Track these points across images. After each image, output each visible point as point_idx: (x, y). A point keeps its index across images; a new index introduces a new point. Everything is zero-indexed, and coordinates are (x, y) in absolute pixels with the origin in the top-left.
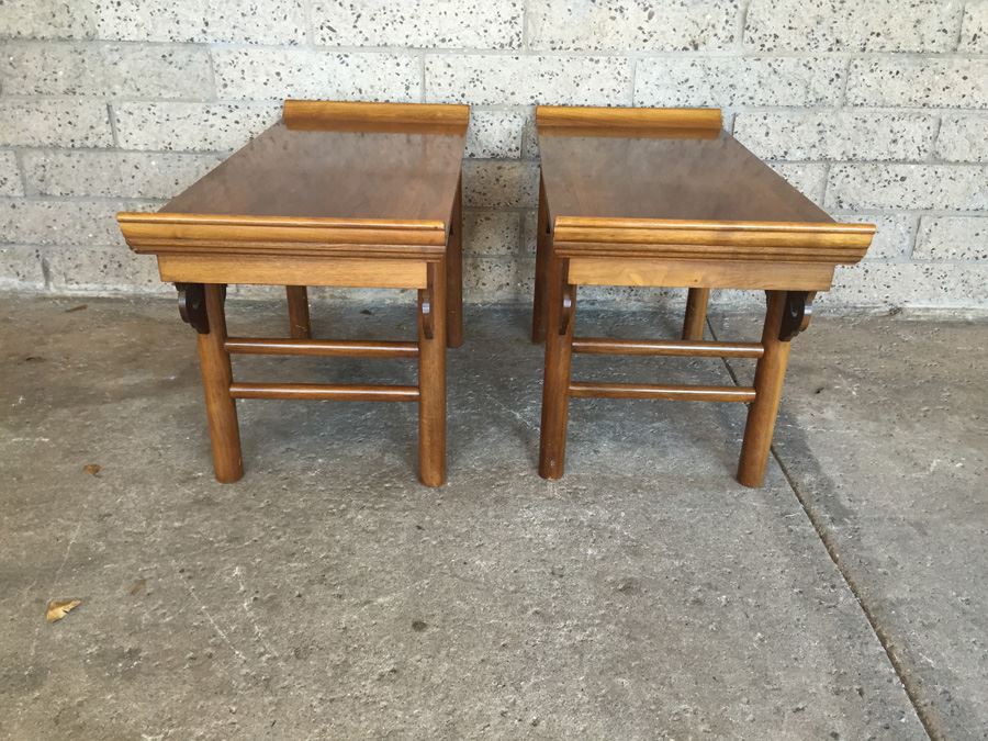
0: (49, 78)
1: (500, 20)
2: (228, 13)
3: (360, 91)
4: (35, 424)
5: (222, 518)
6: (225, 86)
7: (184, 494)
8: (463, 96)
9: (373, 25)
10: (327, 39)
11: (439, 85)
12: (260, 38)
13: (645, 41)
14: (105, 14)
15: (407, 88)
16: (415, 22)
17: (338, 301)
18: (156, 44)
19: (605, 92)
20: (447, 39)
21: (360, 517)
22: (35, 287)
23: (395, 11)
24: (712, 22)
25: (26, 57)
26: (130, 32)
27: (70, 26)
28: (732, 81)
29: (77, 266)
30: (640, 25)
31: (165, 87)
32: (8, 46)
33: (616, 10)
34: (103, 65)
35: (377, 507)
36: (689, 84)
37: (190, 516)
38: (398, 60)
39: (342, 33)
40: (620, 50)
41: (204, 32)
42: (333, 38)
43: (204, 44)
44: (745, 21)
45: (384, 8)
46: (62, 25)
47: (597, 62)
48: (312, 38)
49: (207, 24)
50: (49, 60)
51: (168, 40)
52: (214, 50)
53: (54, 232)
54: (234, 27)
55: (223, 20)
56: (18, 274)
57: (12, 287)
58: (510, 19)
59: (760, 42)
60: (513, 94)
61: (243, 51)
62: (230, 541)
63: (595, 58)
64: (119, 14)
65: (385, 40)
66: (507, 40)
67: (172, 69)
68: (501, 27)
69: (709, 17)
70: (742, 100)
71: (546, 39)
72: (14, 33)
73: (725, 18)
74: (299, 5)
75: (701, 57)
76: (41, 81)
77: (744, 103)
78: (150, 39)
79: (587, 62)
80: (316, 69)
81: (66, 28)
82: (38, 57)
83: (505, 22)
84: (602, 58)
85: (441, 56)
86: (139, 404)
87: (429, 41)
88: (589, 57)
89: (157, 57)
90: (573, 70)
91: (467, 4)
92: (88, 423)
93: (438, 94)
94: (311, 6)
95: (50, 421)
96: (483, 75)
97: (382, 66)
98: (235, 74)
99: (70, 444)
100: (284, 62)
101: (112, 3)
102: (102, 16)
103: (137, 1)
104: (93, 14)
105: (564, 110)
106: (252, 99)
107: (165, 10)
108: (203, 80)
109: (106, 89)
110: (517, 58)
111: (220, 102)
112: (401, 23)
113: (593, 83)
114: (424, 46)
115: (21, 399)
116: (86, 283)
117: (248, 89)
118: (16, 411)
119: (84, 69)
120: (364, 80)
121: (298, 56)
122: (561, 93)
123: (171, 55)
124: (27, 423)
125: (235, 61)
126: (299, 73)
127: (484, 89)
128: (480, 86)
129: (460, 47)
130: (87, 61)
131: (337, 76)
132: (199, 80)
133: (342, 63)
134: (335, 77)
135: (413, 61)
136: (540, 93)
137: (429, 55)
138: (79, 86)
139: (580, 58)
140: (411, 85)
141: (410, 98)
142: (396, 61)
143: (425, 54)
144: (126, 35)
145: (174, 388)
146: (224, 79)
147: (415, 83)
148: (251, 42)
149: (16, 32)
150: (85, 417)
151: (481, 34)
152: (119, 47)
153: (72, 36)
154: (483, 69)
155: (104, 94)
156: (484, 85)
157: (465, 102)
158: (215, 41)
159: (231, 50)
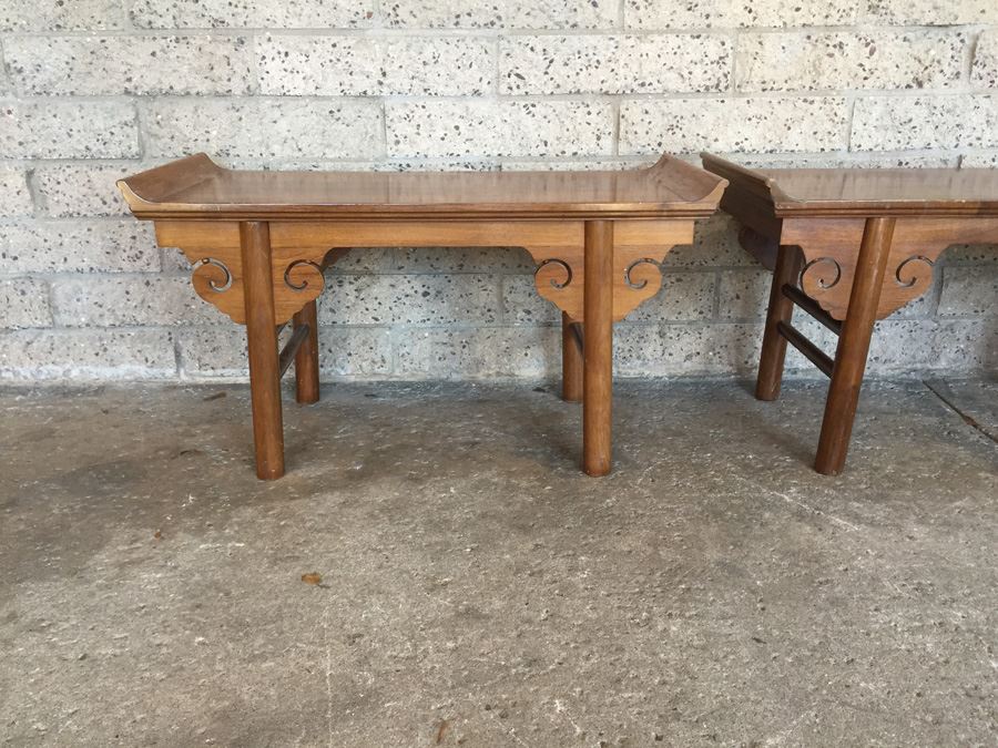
0: (200, 138)
1: (707, 60)
2: (408, 62)
3: (546, 144)
4: (220, 527)
5: (501, 633)
6: (398, 142)
7: (440, 606)
8: (660, 144)
9: (565, 71)
10: (514, 87)
11: (636, 133)
12: (441, 89)
13: (865, 78)
14: (270, 65)
15: (599, 138)
16: (612, 65)
18: (324, 98)
19: (819, 136)
21: (674, 629)
22: (163, 374)
23: (591, 54)
24: (937, 58)
25: (176, 115)
26: (297, 85)
27: (229, 80)
28: (958, 121)
29: (214, 349)
30: (859, 62)
31: (329, 146)
32: (156, 104)
33: (835, 46)
34: (261, 124)
35: (687, 614)
36: (912, 124)
37: (462, 633)
38: (590, 109)
39: (531, 80)
40: (838, 88)
41: (381, 83)
42: (521, 86)
43: (378, 97)
44: (973, 56)
45: (579, 53)
46: (220, 79)
47: (812, 102)
48: (497, 87)
49: (384, 74)
50: (203, 119)
51: (338, 93)
52: (388, 104)
53: (192, 311)
54: (413, 78)
55: (402, 70)
56: (147, 361)
57: (138, 375)
58: (717, 58)
59: (990, 79)
60: (716, 140)
61: (420, 104)
62: (529, 665)
63: (810, 99)
64: (284, 66)
65: (578, 86)
66: (714, 82)
67: (339, 125)
68: (706, 68)
69: (932, 52)
70: (968, 141)
71: (756, 80)
72: (166, 88)
73: (951, 53)
74: (486, 52)
75: (926, 95)
76: (191, 141)
77: (971, 145)
78: (318, 93)
79: (800, 103)
80: (498, 120)
81: (225, 82)
82: (190, 115)
83: (712, 63)
84: (818, 98)
85: (639, 102)
86: (333, 499)
87: (626, 86)
88: (802, 98)
89: (323, 113)
90: (784, 112)
91: (671, 45)
92: (282, 523)
93: (633, 143)
94: (499, 52)
95: (236, 522)
96: (683, 121)
97: (572, 115)
98: (410, 130)
99: (272, 549)
100: (464, 114)
101: (279, 53)
102: (266, 68)
103: (307, 51)
104: (257, 65)
105: (770, 158)
106: (426, 156)
107: (338, 60)
108: (372, 137)
109: (263, 149)
110: (723, 102)
111: (390, 161)
112: (597, 67)
113: (806, 126)
114: (621, 92)
115: (191, 498)
116: (224, 368)
117: (423, 145)
118: (191, 512)
119: (240, 128)
120: (550, 131)
121: (480, 107)
122: (769, 138)
123: (339, 111)
124: (209, 525)
125: (411, 115)
126: (480, 126)
127: (684, 136)
128: (679, 134)
129: (661, 91)
130: (244, 119)
131: (521, 128)
132: (368, 137)
133: (528, 113)
134: (519, 129)
135: (607, 109)
136: (746, 139)
137: (625, 101)
138: (234, 147)
139: (793, 99)
140: (602, 135)
141: (601, 149)
142: (587, 109)
143: (621, 101)
144: (292, 89)
145: (365, 479)
146: (396, 136)
147: (607, 132)
148: (430, 94)
149: (168, 87)
150: (277, 516)
151: (685, 76)
152: (282, 102)
153: (230, 91)
154: (684, 114)
155: (261, 155)
156: (684, 132)
157: (661, 152)
158: (391, 93)
159: (408, 103)
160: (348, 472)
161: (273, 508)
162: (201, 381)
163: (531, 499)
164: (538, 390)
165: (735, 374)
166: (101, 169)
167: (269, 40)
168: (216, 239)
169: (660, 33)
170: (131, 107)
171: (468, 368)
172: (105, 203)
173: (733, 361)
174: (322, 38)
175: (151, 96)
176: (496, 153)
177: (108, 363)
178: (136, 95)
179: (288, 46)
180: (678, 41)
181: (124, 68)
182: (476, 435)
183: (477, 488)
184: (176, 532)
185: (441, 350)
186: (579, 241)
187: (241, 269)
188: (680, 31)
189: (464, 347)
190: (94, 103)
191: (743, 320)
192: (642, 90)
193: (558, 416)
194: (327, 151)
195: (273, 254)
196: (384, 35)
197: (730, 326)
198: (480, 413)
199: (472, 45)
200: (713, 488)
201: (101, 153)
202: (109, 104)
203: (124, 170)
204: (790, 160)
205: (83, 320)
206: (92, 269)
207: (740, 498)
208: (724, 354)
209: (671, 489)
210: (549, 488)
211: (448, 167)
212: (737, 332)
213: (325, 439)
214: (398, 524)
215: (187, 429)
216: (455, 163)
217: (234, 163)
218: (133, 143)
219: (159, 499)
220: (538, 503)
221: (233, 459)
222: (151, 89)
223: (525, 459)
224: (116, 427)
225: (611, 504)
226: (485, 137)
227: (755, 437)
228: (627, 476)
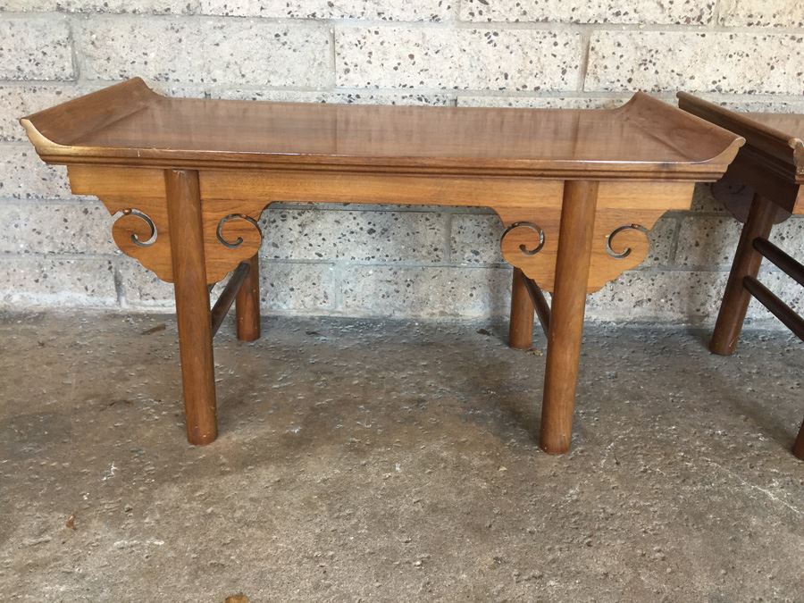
0: (137, 60)
3: (506, 76)
6: (347, 71)
8: (630, 81)
10: (476, 13)
11: (606, 67)
12: (396, 13)
15: (564, 72)
17: (448, 319)
18: (270, 20)
20: (622, 13)
22: (104, 303)
25: (111, 34)
26: (241, 5)
31: (274, 73)
32: (91, 22)
34: (202, 46)
38: (558, 39)
39: (497, 6)
41: (331, 5)
42: (484, 13)
43: (327, 21)
47: (800, 41)
48: (457, 13)
50: (140, 39)
51: (285, 15)
52: (339, 28)
56: (86, 289)
57: (78, 302)
60: (692, 78)
61: (373, 29)
63: (798, 36)
65: (546, 13)
66: (696, 13)
67: (285, 50)
71: (742, 13)
72: (100, 5)
76: (128, 63)
78: (263, 14)
79: (786, 41)
80: (456, 50)
82: (126, 36)
85: (612, 33)
86: (268, 475)
87: (600, 15)
88: (790, 35)
89: (268, 36)
92: (209, 511)
93: (602, 78)
95: (159, 507)
96: (658, 56)
97: (537, 45)
98: (361, 57)
99: (194, 551)
100: (420, 42)
105: (748, 99)
108: (320, 64)
109: (204, 74)
110: (703, 36)
111: (339, 91)
113: (790, 67)
114: (592, 21)
115: (113, 468)
116: (165, 298)
117: (376, 74)
118: (110, 490)
119: (180, 51)
120: (512, 63)
121: (438, 35)
122: (749, 76)
123: (285, 34)
124: (129, 510)
125: (363, 41)
126: (436, 56)
127: (657, 72)
128: (652, 69)
129: (636, 22)
130: (184, 40)
131: (481, 58)
132: (316, 64)
133: (489, 43)
134: (478, 60)
135: (575, 40)
136: (724, 78)
137: (596, 32)
138: (174, 71)
139: (779, 35)
140: (568, 69)
141: (566, 84)
142: (553, 40)
143: (592, 31)
144: (235, 9)
145: (303, 447)
146: (346, 64)
147: (574, 66)
148: (384, 18)
149: (102, 4)
150: (204, 500)
151: (665, 6)
152: (224, 24)
153: (169, 9)
154: (659, 48)
155: (202, 80)
156: (658, 67)
157: (631, 89)
158: (342, 16)
159: (360, 27)
160: (285, 436)
161: (200, 487)
162: (142, 310)
163: (484, 486)
164: (482, 332)
165: (686, 322)
166: (35, 91)
168: (138, 187)
170: (64, 25)
171: (412, 306)
173: (685, 309)
175: (84, 13)
176: (451, 85)
177: (48, 290)
178: (68, 12)
182: (421, 390)
183: (425, 465)
184: (90, 519)
185: (385, 288)
186: (556, 203)
187: (166, 222)
189: (408, 285)
190: (26, 20)
191: (699, 268)
192: (616, 20)
193: (504, 365)
194: (272, 78)
195: (205, 207)
197: (686, 274)
198: (424, 359)
200: (685, 477)
201: (34, 74)
202: (41, 21)
203: (59, 93)
204: (768, 102)
205: (22, 246)
206: (28, 195)
207: (719, 493)
208: (676, 301)
209: (640, 477)
210: (504, 469)
211: (400, 99)
212: (693, 280)
213: (263, 389)
214: (338, 517)
215: (121, 370)
216: (408, 95)
217: (174, 89)
218: (66, 64)
219: (80, 468)
220: (493, 491)
221: (164, 413)
222: (85, 6)
223: (474, 425)
224: (49, 364)
225: (575, 497)
226: (442, 68)
227: (719, 403)
228: (588, 455)
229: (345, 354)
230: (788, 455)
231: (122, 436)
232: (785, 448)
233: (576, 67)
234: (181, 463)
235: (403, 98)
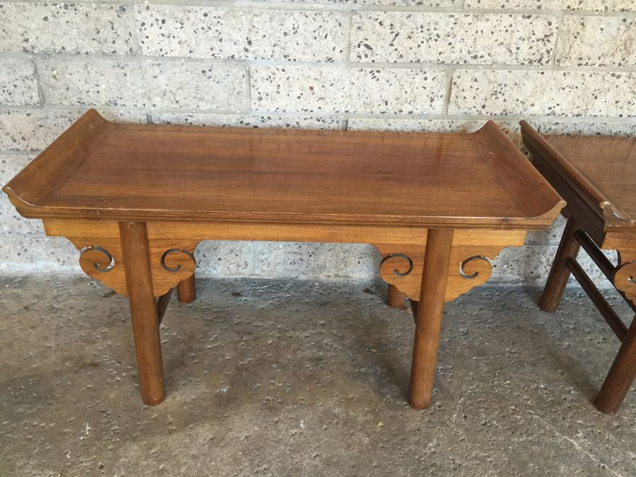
0: (91, 90)
1: (534, 38)
2: (270, 32)
3: (386, 103)
6: (260, 99)
8: (484, 107)
9: (408, 43)
10: (363, 56)
11: (465, 98)
12: (299, 56)
14: (149, 31)
15: (432, 100)
16: (450, 39)
17: (341, 280)
18: (197, 60)
19: (620, 104)
22: (73, 270)
23: (432, 29)
25: (70, 70)
26: (173, 49)
27: (114, 42)
31: (201, 99)
32: (52, 60)
34: (143, 78)
38: (427, 75)
39: (379, 51)
41: (246, 50)
42: (369, 56)
43: (244, 61)
45: (422, 27)
46: (106, 41)
47: (619, 77)
48: (348, 56)
49: (250, 43)
50: (93, 74)
51: (210, 57)
52: (253, 67)
54: (275, 45)
55: (265, 39)
56: (59, 260)
57: (52, 269)
58: (542, 36)
60: (533, 105)
61: (281, 67)
63: (617, 73)
64: (162, 31)
65: (419, 57)
66: (538, 56)
67: (210, 82)
68: (532, 44)
71: (574, 56)
72: (58, 48)
74: (340, 25)
76: (84, 92)
78: (192, 55)
79: (608, 77)
80: (347, 83)
81: (110, 44)
82: (81, 71)
83: (538, 40)
84: (624, 74)
85: (470, 71)
86: (204, 432)
87: (461, 58)
88: (611, 73)
89: (196, 72)
90: (593, 84)
91: (504, 23)
92: (161, 467)
93: (462, 106)
94: (351, 25)
95: (124, 464)
96: (507, 88)
98: (271, 88)
100: (318, 77)
101: (157, 20)
102: (146, 33)
103: (182, 19)
104: (138, 31)
105: (576, 120)
106: (284, 111)
107: (210, 28)
108: (238, 93)
109: (146, 101)
110: (543, 73)
111: (254, 114)
112: (436, 40)
113: (610, 97)
114: (455, 62)
115: (88, 428)
117: (282, 102)
118: (86, 448)
119: (125, 82)
120: (391, 93)
121: (333, 72)
122: (577, 104)
123: (210, 70)
124: (102, 467)
125: (272, 77)
126: (331, 88)
127: (505, 100)
128: (501, 98)
129: (490, 63)
130: (129, 75)
131: (366, 89)
132: (235, 92)
133: (373, 78)
134: (365, 90)
135: (440, 75)
136: (558, 105)
137: (458, 71)
138: (121, 99)
139: (603, 73)
140: (435, 98)
141: (433, 109)
142: (424, 76)
143: (454, 69)
144: (169, 51)
145: (231, 405)
146: (259, 93)
147: (439, 96)
148: (289, 60)
149: (61, 47)
150: (157, 457)
151: (513, 51)
152: (160, 62)
153: (115, 52)
154: (507, 83)
155: (144, 105)
156: (506, 97)
157: (484, 113)
158: (256, 58)
159: (270, 66)
160: (217, 396)
161: (154, 445)
163: (366, 440)
164: (367, 291)
165: (522, 282)
166: (9, 113)
167: (148, 8)
168: (98, 231)
169: (495, 12)
170: (30, 64)
171: (313, 270)
172: (14, 141)
173: (522, 272)
174: (195, 8)
175: (46, 55)
176: (343, 110)
177: (29, 260)
178: (33, 53)
179: (165, 14)
180: (511, 20)
181: (21, 30)
182: (320, 348)
183: (322, 422)
185: (292, 257)
186: (422, 241)
187: (121, 255)
188: (514, 11)
189: (310, 256)
191: (533, 243)
193: (383, 323)
195: (151, 244)
196: (250, 7)
198: (322, 318)
199: (328, 19)
201: (8, 101)
202: (11, 61)
203: (28, 115)
204: (592, 122)
205: (6, 229)
207: (538, 444)
208: (515, 266)
209: (481, 430)
210: (381, 424)
211: (303, 120)
212: (528, 251)
213: (199, 350)
214: (257, 472)
215: (89, 332)
216: (309, 117)
217: (122, 112)
218: (34, 94)
219: (62, 428)
220: (373, 445)
221: (124, 374)
222: (46, 49)
223: (359, 382)
224: (33, 328)
225: (433, 450)
226: (336, 96)
227: (543, 358)
228: (444, 410)
229: (261, 314)
230: (591, 407)
231: (93, 397)
232: (590, 400)
233: (442, 96)
234: (138, 423)
235: (305, 119)
